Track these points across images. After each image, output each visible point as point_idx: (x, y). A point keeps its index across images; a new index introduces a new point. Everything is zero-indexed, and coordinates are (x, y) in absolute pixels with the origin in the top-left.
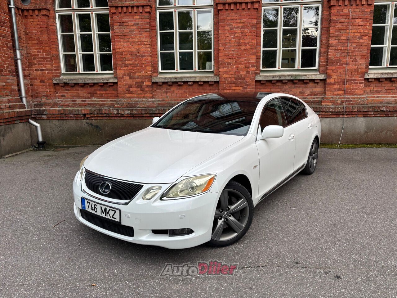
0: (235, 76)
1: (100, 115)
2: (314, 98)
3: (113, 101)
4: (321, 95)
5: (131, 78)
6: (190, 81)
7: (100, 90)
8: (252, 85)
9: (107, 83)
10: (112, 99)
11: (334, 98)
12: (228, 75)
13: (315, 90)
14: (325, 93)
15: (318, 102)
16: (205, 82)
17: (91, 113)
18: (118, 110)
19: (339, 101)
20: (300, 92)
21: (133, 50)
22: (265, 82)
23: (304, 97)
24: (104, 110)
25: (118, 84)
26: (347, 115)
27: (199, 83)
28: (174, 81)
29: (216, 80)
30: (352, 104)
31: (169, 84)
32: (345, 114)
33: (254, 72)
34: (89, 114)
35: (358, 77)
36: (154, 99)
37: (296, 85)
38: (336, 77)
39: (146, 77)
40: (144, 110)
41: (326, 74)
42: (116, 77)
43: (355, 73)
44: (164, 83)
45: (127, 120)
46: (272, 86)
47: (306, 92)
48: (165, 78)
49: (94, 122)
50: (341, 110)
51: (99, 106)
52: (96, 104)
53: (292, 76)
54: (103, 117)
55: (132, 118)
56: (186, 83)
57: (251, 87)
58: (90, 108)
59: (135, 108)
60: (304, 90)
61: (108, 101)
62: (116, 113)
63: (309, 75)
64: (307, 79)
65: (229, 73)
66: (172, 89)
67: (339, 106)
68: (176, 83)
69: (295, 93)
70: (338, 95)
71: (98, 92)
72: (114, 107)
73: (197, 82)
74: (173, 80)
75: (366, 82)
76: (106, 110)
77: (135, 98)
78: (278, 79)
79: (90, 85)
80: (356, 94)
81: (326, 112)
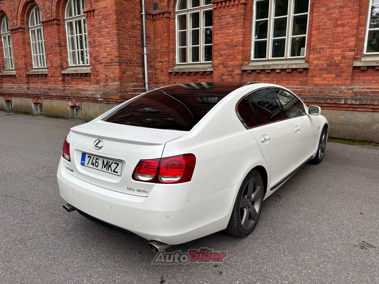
0: (327, 62)
5: (224, 67)
7: (200, 78)
8: (347, 72)
9: (205, 72)
12: (319, 62)
16: (293, 69)
21: (227, 41)
25: (214, 72)
29: (305, 67)
33: (351, 57)
39: (237, 66)
42: (213, 66)
44: (253, 71)
48: (254, 66)
56: (273, 70)
57: (347, 75)
65: (321, 59)
66: (261, 76)
68: (264, 70)
73: (285, 70)
74: (261, 68)
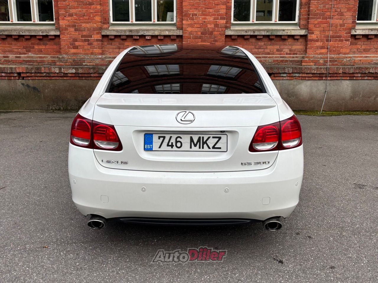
0: (201, 29)
1: (39, 75)
2: (293, 57)
3: (54, 57)
4: (302, 54)
5: (76, 30)
6: (148, 34)
7: (38, 44)
8: (221, 41)
9: (47, 36)
10: (53, 55)
11: (316, 58)
12: (193, 29)
13: (294, 47)
14: (305, 51)
15: (298, 61)
16: (165, 36)
17: (27, 71)
18: (60, 69)
19: (321, 61)
20: (278, 50)
22: (236, 37)
23: (281, 56)
24: (43, 69)
25: (61, 37)
26: (330, 77)
27: (159, 38)
28: (129, 34)
29: (178, 34)
30: (337, 65)
31: (122, 37)
32: (328, 76)
33: (223, 25)
34: (25, 73)
35: (344, 34)
36: (104, 56)
37: (273, 42)
38: (318, 33)
39: (94, 29)
40: (91, 68)
41: (308, 29)
42: (58, 28)
43: (340, 29)
44: (116, 36)
45: (71, 80)
46: (245, 42)
47: (284, 50)
48: (117, 31)
49: (30, 82)
50: (323, 72)
51: (37, 64)
52: (33, 61)
53: (268, 30)
54: (42, 76)
55: (78, 78)
56: (143, 37)
57: (221, 43)
58: (26, 66)
59: (81, 67)
60: (282, 47)
61: (48, 58)
62: (58, 72)
63: (287, 30)
64: (286, 34)
65: (194, 25)
66: (126, 43)
67: (322, 67)
68: (131, 36)
69: (272, 50)
70: (321, 54)
71: (36, 47)
72: (55, 65)
73: (156, 36)
74: (127, 34)
75: (352, 40)
76: (46, 68)
77: (81, 54)
78: (251, 34)
79: (26, 37)
80: (341, 53)
81: (307, 73)
